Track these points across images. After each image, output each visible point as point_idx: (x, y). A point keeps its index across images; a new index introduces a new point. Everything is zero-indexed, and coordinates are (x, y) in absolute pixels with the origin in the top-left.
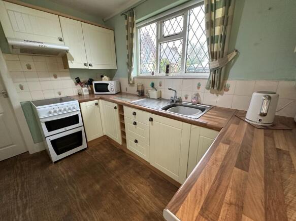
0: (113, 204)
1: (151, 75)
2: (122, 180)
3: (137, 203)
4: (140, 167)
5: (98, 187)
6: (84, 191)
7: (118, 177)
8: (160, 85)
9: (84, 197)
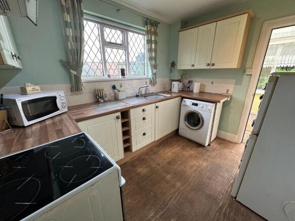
0: (181, 164)
1: (108, 79)
2: (161, 161)
3: (178, 154)
4: (149, 152)
5: (169, 177)
6: (174, 186)
7: (159, 164)
8: (121, 87)
9: (179, 184)
